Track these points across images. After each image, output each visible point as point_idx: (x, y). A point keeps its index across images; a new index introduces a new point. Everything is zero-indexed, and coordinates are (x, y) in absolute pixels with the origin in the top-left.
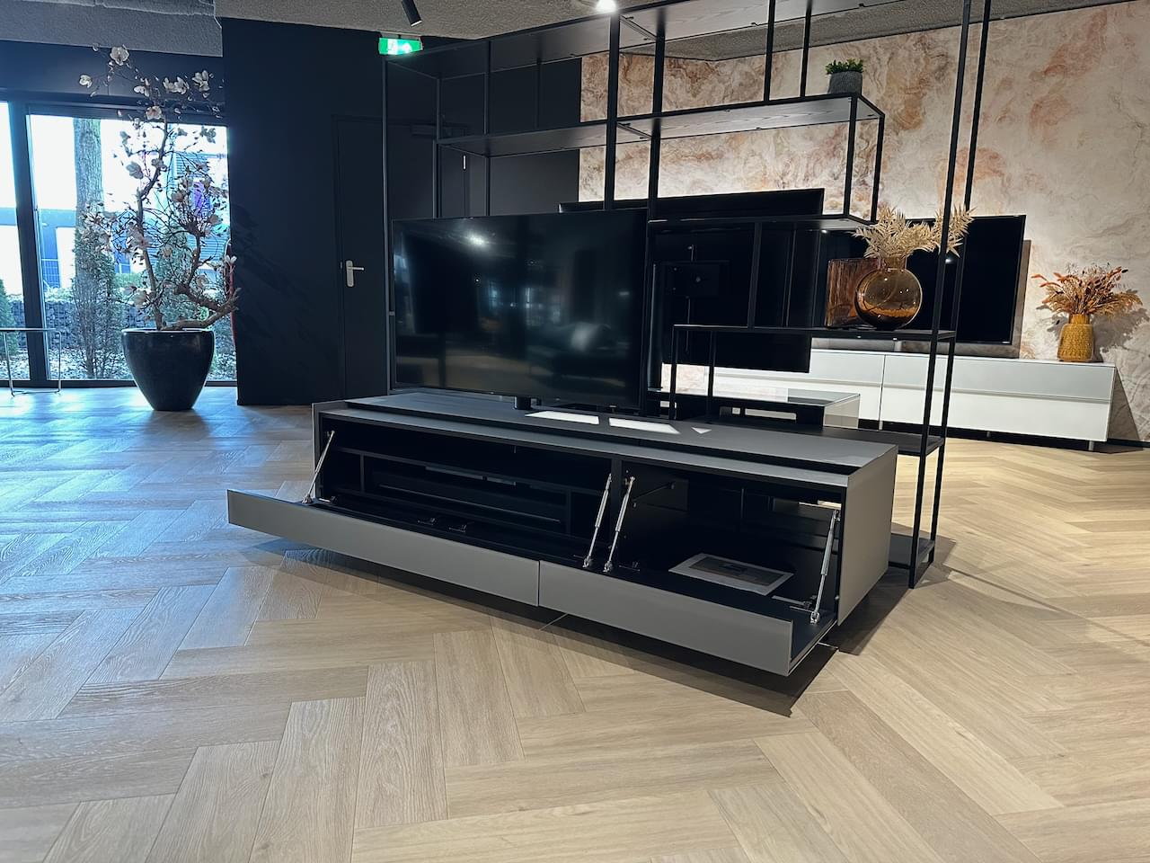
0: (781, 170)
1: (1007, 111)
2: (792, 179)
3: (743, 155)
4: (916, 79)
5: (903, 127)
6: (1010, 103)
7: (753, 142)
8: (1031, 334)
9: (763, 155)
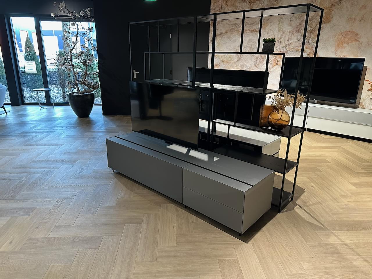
0: (280, 36)
1: (363, 17)
2: (283, 40)
3: (267, 31)
4: (330, 4)
5: (324, 22)
6: (364, 14)
7: (270, 26)
8: (364, 100)
9: (274, 31)
